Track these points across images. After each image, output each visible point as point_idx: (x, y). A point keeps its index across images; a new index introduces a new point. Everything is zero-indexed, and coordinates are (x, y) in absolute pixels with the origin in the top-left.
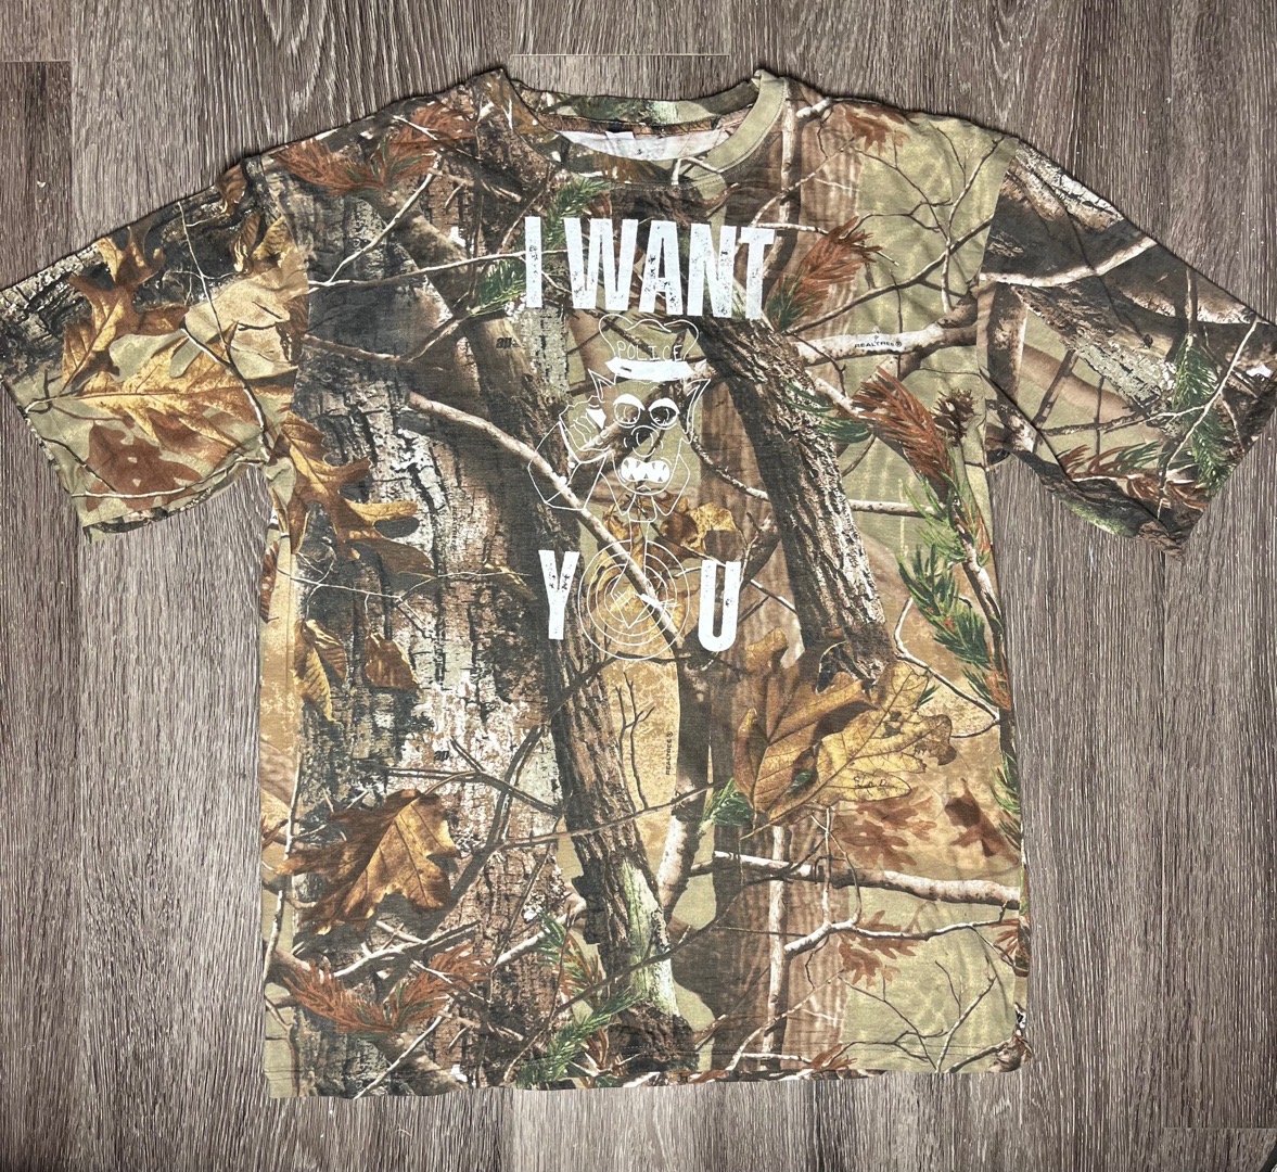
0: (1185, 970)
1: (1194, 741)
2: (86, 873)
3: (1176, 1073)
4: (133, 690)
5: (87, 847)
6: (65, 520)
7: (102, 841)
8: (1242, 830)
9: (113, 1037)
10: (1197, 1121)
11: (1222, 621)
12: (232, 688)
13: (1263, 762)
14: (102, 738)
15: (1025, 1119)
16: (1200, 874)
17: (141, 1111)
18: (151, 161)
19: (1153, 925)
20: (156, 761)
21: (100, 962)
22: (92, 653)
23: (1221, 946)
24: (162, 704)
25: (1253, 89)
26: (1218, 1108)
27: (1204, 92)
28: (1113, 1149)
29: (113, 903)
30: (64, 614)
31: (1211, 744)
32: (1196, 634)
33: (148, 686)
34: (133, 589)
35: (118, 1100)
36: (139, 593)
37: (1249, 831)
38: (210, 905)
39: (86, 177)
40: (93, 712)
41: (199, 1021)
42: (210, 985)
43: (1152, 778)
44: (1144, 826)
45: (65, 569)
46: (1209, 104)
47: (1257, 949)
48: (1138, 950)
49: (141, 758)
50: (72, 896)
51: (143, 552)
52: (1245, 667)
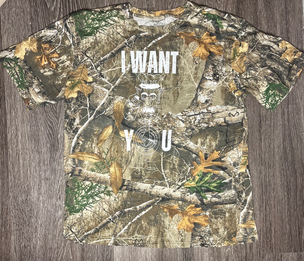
0: (270, 216)
1: (270, 163)
2: (11, 204)
3: (268, 241)
4: (21, 160)
5: (11, 197)
6: (3, 121)
7: (15, 196)
8: (282, 183)
9: (19, 242)
10: (274, 252)
11: (275, 135)
12: (44, 159)
13: (286, 167)
14: (14, 172)
15: (234, 253)
16: (272, 194)
17: (26, 259)
18: (20, 37)
19: (262, 206)
20: (27, 177)
21: (15, 224)
22: (11, 152)
23: (278, 210)
24: (28, 164)
25: (277, 10)
26: (278, 248)
27: (266, 11)
28: (254, 259)
29: (18, 211)
30: (4, 143)
31: (274, 163)
32: (269, 138)
33: (24, 160)
34: (20, 137)
35: (21, 257)
36: (21, 138)
37: (283, 183)
38: (41, 210)
39: (5, 41)
40: (12, 166)
41: (39, 237)
42: (42, 229)
43: (260, 172)
44: (259, 183)
45: (4, 133)
46: (267, 14)
47: (286, 211)
48: (258, 212)
49: (23, 176)
50: (8, 209)
51: (22, 128)
52: (281, 145)
